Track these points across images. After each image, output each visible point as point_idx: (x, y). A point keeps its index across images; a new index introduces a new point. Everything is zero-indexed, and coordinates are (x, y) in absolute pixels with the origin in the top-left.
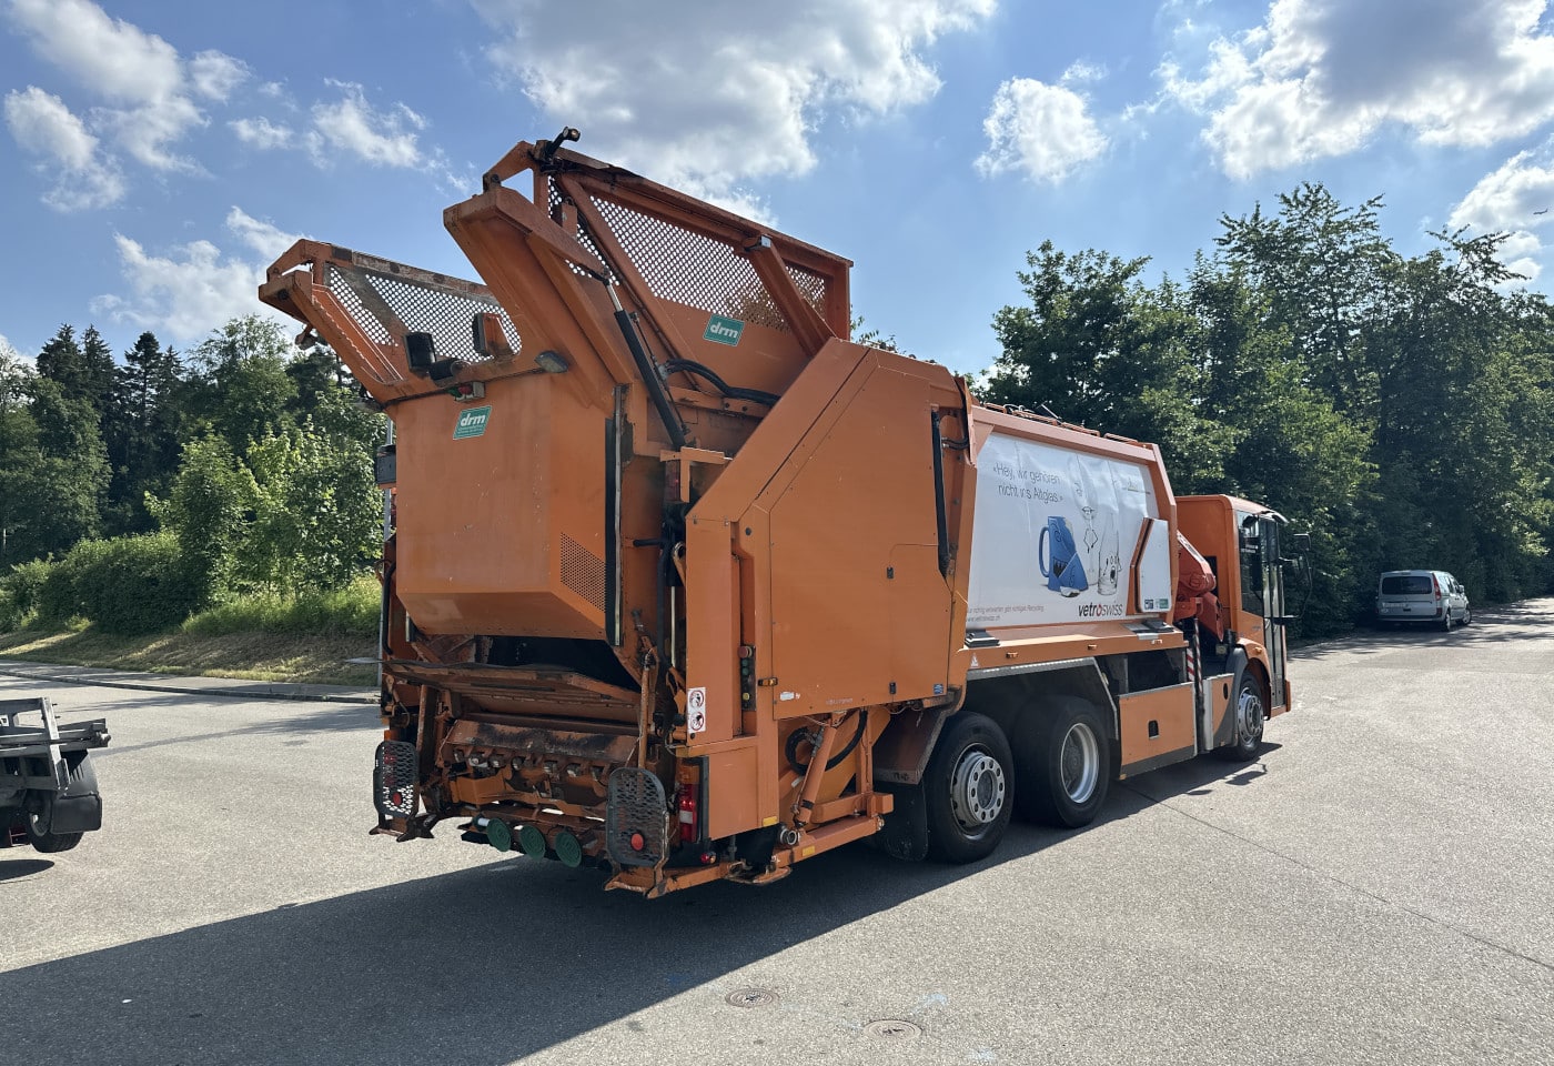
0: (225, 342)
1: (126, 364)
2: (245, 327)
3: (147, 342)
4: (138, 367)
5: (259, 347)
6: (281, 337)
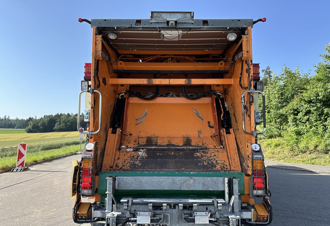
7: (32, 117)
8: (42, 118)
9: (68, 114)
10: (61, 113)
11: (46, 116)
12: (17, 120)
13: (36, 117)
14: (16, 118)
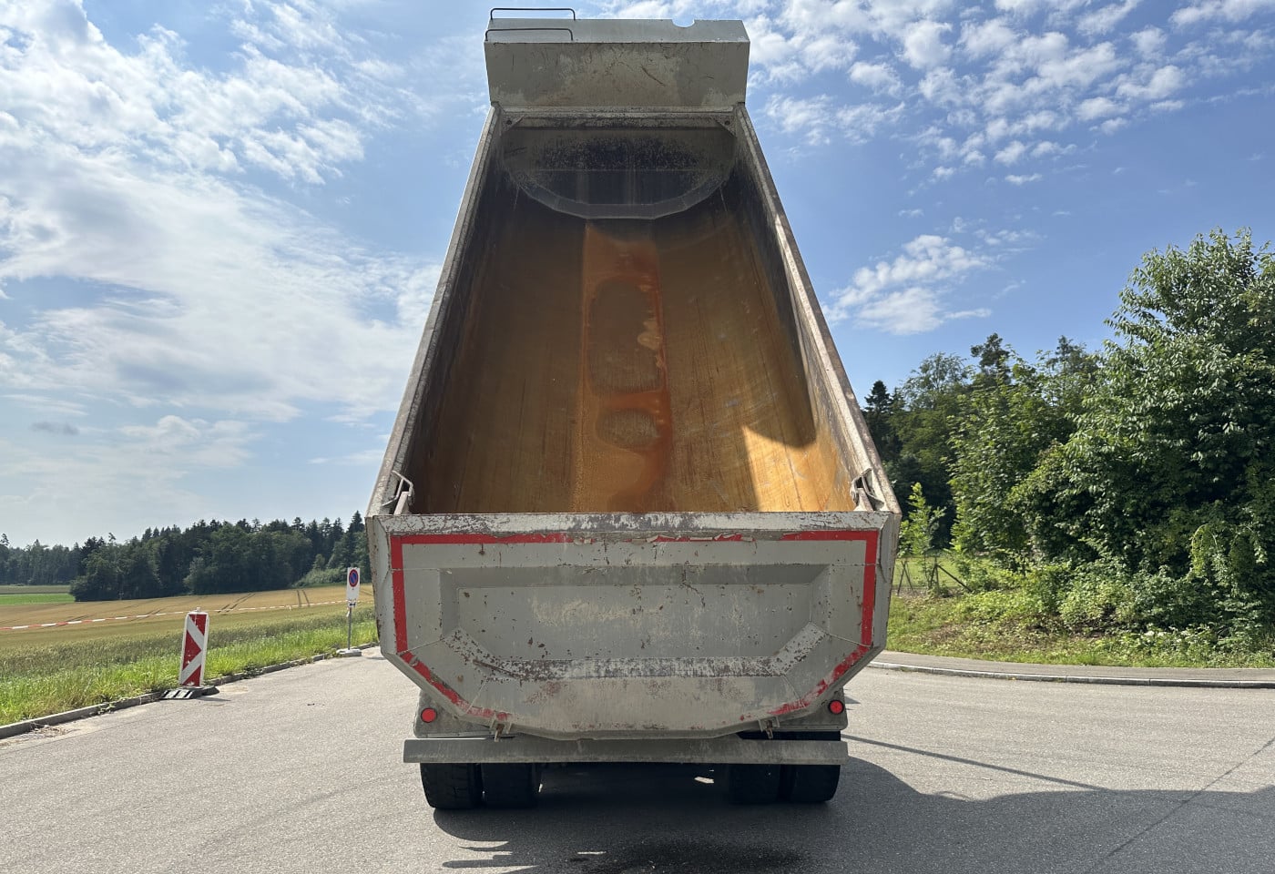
0: (922, 378)
1: (867, 405)
2: (935, 364)
3: (879, 387)
4: (874, 406)
5: (947, 378)
6: (962, 368)
7: (98, 539)
8: (135, 539)
9: (242, 524)
10: (214, 521)
11: (152, 532)
12: (37, 551)
13: (113, 538)
14: (32, 543)
